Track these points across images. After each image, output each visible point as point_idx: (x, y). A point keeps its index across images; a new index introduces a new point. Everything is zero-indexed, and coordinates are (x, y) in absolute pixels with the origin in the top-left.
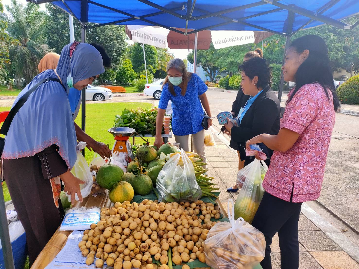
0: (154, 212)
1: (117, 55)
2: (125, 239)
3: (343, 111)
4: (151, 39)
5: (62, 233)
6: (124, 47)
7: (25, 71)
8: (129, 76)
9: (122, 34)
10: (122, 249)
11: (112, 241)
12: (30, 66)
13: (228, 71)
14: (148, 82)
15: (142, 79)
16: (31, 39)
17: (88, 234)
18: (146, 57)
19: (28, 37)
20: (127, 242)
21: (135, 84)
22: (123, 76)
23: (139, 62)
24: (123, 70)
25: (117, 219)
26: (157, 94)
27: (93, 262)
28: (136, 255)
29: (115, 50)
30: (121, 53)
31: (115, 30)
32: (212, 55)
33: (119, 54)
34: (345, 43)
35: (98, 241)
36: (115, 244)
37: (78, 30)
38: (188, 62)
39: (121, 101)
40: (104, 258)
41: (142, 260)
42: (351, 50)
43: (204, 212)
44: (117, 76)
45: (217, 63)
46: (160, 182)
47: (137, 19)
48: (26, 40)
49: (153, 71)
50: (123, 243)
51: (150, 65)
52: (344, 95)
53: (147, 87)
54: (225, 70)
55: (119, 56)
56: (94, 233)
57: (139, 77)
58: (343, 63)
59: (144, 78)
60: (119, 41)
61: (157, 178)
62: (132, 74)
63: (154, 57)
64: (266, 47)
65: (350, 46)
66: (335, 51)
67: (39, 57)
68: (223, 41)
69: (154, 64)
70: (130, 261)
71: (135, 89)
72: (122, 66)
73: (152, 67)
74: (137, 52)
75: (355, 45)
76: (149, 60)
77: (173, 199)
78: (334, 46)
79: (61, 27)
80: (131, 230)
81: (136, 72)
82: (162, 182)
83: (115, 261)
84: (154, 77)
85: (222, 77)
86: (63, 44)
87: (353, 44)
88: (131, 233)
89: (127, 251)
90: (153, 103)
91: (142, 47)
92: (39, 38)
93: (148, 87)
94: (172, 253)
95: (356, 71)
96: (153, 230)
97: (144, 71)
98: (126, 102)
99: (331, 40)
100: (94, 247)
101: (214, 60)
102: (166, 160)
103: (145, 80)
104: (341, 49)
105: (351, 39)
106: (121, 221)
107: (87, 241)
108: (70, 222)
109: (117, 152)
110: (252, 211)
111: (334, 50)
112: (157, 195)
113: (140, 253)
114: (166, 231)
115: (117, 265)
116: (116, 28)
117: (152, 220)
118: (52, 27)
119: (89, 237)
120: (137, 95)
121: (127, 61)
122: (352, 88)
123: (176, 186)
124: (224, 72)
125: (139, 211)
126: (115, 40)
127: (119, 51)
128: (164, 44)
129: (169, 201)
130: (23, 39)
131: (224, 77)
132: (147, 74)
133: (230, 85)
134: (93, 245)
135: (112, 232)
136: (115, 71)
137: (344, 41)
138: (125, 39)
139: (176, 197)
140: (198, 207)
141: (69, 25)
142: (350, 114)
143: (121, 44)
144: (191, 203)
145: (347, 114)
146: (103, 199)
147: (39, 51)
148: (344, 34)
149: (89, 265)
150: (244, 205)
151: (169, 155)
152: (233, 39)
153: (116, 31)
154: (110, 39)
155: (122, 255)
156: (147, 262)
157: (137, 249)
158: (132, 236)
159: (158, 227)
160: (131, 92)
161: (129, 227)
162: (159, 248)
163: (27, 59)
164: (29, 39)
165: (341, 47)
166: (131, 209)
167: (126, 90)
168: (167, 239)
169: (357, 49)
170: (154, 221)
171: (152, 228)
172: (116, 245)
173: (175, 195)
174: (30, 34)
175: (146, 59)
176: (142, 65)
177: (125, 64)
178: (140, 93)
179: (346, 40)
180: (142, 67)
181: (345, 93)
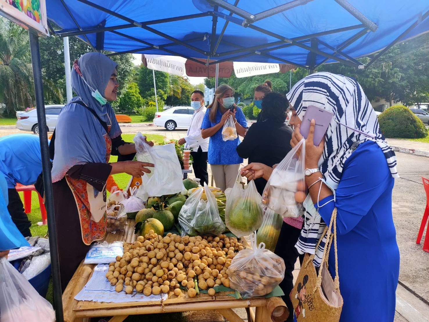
0: (179, 243)
1: (121, 78)
2: (152, 268)
4: (167, 66)
5: (87, 266)
6: (129, 68)
7: (6, 95)
8: (135, 103)
10: (150, 277)
11: (140, 270)
12: (13, 89)
13: (252, 98)
14: (159, 110)
15: (151, 107)
16: (15, 56)
17: (114, 266)
18: (155, 80)
19: (11, 55)
20: (154, 270)
21: (142, 112)
22: (127, 102)
23: (147, 86)
24: (128, 95)
25: (142, 251)
26: (169, 124)
27: (123, 289)
28: (164, 281)
29: (119, 72)
30: (126, 75)
32: (234, 79)
33: (123, 76)
34: (382, 69)
35: (125, 270)
36: (142, 272)
37: (73, 47)
38: (206, 87)
39: (127, 132)
40: (133, 284)
41: (170, 285)
42: (389, 77)
43: (228, 245)
44: (120, 103)
45: (239, 89)
46: (182, 216)
47: (155, 48)
48: (8, 57)
49: (163, 96)
50: (151, 271)
51: (161, 90)
53: (157, 116)
54: (249, 97)
55: (123, 79)
56: (120, 264)
57: (148, 103)
58: (381, 91)
59: (154, 105)
60: (124, 61)
61: (180, 213)
62: (139, 100)
63: (165, 80)
64: (295, 71)
65: (388, 72)
66: (372, 78)
67: (25, 79)
68: (246, 70)
69: (166, 88)
70: (159, 287)
71: (142, 118)
72: (127, 91)
73: (163, 92)
74: (145, 75)
75: (393, 72)
76: (159, 84)
77: (196, 232)
78: (370, 72)
79: (53, 43)
80: (158, 260)
81: (144, 97)
82: (185, 216)
83: (144, 287)
84: (165, 104)
85: (245, 105)
86: (55, 64)
87: (391, 70)
88: (157, 263)
89: (155, 278)
90: (165, 136)
92: (25, 56)
93: (159, 116)
94: (198, 280)
95: (395, 100)
96: (179, 260)
97: (153, 97)
98: (133, 134)
100: (122, 276)
101: (235, 85)
102: (188, 195)
103: (154, 108)
104: (378, 75)
105: (389, 65)
106: (147, 251)
107: (114, 272)
108: (95, 255)
109: (135, 187)
110: (273, 238)
111: (371, 76)
112: (179, 230)
113: (167, 280)
114: (191, 261)
115: (147, 290)
117: (177, 251)
118: (41, 42)
119: (115, 268)
120: (145, 125)
121: (132, 84)
122: (389, 119)
123: (199, 220)
124: (247, 99)
125: (164, 243)
126: (118, 59)
127: (124, 73)
128: (182, 71)
129: (192, 235)
130: (4, 57)
131: (247, 105)
132: (156, 101)
133: (254, 115)
134: (121, 275)
135: (139, 262)
136: (118, 97)
137: (381, 67)
138: (131, 59)
139: (199, 231)
140: (222, 241)
141: (63, 41)
143: (126, 65)
144: (214, 237)
146: (123, 235)
147: (24, 71)
148: (381, 60)
149: (119, 292)
150: (266, 232)
151: (190, 190)
152: (256, 68)
154: (113, 59)
155: (150, 282)
156: (175, 287)
157: (165, 275)
158: (159, 265)
159: (183, 257)
160: (138, 122)
161: (155, 257)
162: (185, 276)
163: (10, 80)
164: (12, 56)
165: (379, 73)
166: (156, 241)
167: (132, 119)
168: (193, 268)
169: (395, 76)
170: (179, 252)
171: (177, 258)
172: (143, 274)
173: (198, 228)
174: (14, 50)
175: (156, 83)
176: (150, 90)
177: (130, 88)
178: (148, 123)
179: (384, 65)
180: (150, 92)
181: (382, 125)
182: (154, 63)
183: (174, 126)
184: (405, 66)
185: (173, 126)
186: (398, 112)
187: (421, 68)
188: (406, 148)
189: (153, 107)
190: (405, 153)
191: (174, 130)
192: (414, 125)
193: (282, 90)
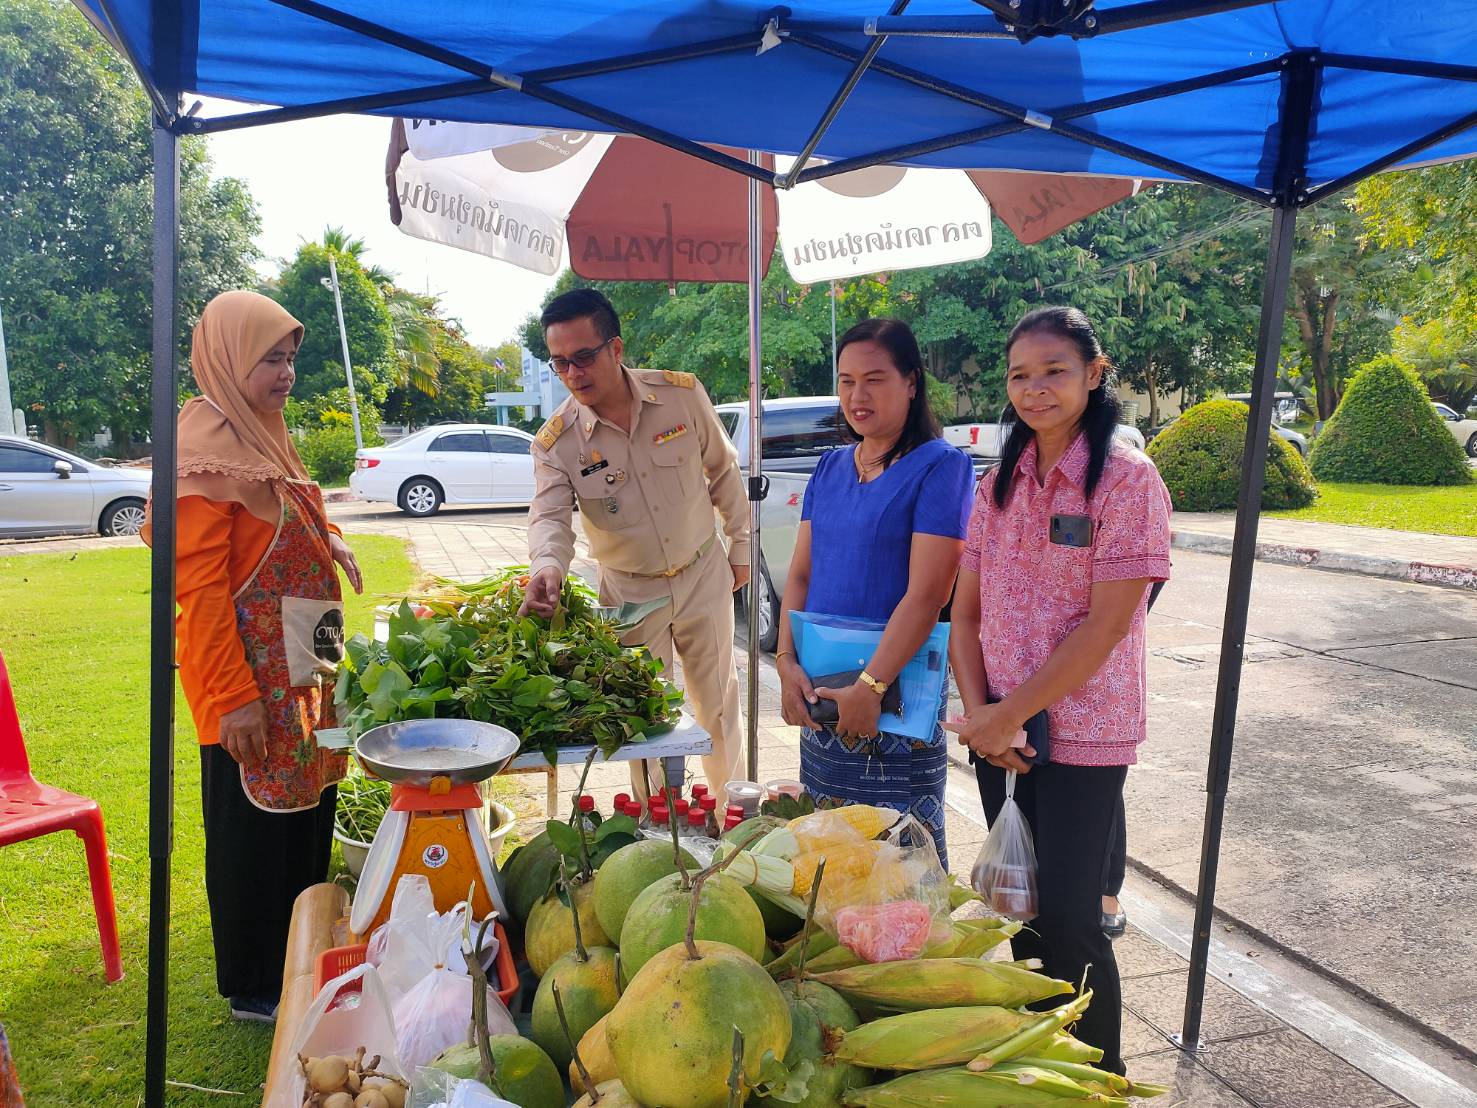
3: (1188, 540)
9: (231, 232)
14: (363, 441)
15: (331, 429)
23: (309, 354)
26: (416, 491)
31: (195, 216)
34: (1126, 285)
42: (1148, 312)
47: (505, 88)
49: (373, 391)
51: (366, 369)
52: (1173, 475)
53: (366, 464)
57: (316, 418)
59: (343, 425)
63: (379, 332)
64: (842, 297)
65: (1146, 297)
68: (836, 247)
69: (381, 361)
73: (371, 377)
75: (1159, 294)
76: (354, 346)
84: (384, 419)
87: (1155, 288)
90: (406, 536)
91: (330, 288)
93: (373, 463)
97: (339, 392)
99: (1078, 274)
104: (1115, 308)
105: (1146, 270)
116: (200, 206)
122: (1196, 449)
132: (353, 408)
137: (1123, 279)
142: (1216, 548)
143: (225, 277)
145: (1204, 549)
148: (1122, 256)
152: (885, 240)
153: (202, 219)
165: (1116, 299)
169: (1169, 308)
179: (1131, 274)
180: (322, 375)
181: (1176, 468)
182: (430, 207)
183: (433, 499)
184: (1195, 277)
185: (429, 499)
186: (1225, 424)
187: (1242, 282)
188: (1285, 544)
189: (339, 431)
190: (1281, 562)
191: (435, 513)
192: (1280, 465)
193: (805, 362)
